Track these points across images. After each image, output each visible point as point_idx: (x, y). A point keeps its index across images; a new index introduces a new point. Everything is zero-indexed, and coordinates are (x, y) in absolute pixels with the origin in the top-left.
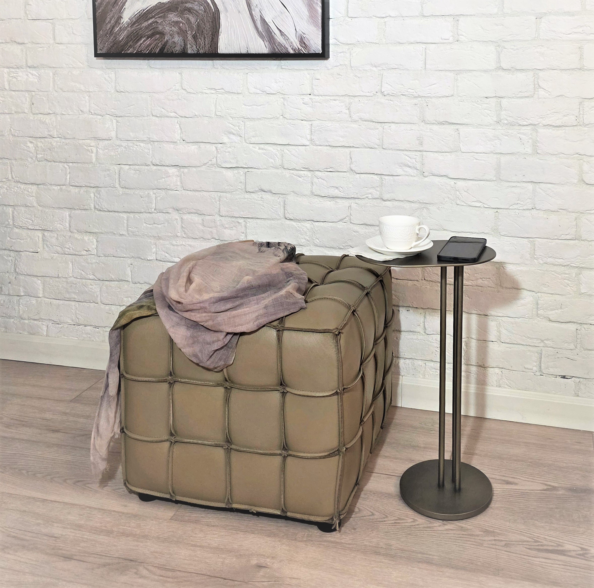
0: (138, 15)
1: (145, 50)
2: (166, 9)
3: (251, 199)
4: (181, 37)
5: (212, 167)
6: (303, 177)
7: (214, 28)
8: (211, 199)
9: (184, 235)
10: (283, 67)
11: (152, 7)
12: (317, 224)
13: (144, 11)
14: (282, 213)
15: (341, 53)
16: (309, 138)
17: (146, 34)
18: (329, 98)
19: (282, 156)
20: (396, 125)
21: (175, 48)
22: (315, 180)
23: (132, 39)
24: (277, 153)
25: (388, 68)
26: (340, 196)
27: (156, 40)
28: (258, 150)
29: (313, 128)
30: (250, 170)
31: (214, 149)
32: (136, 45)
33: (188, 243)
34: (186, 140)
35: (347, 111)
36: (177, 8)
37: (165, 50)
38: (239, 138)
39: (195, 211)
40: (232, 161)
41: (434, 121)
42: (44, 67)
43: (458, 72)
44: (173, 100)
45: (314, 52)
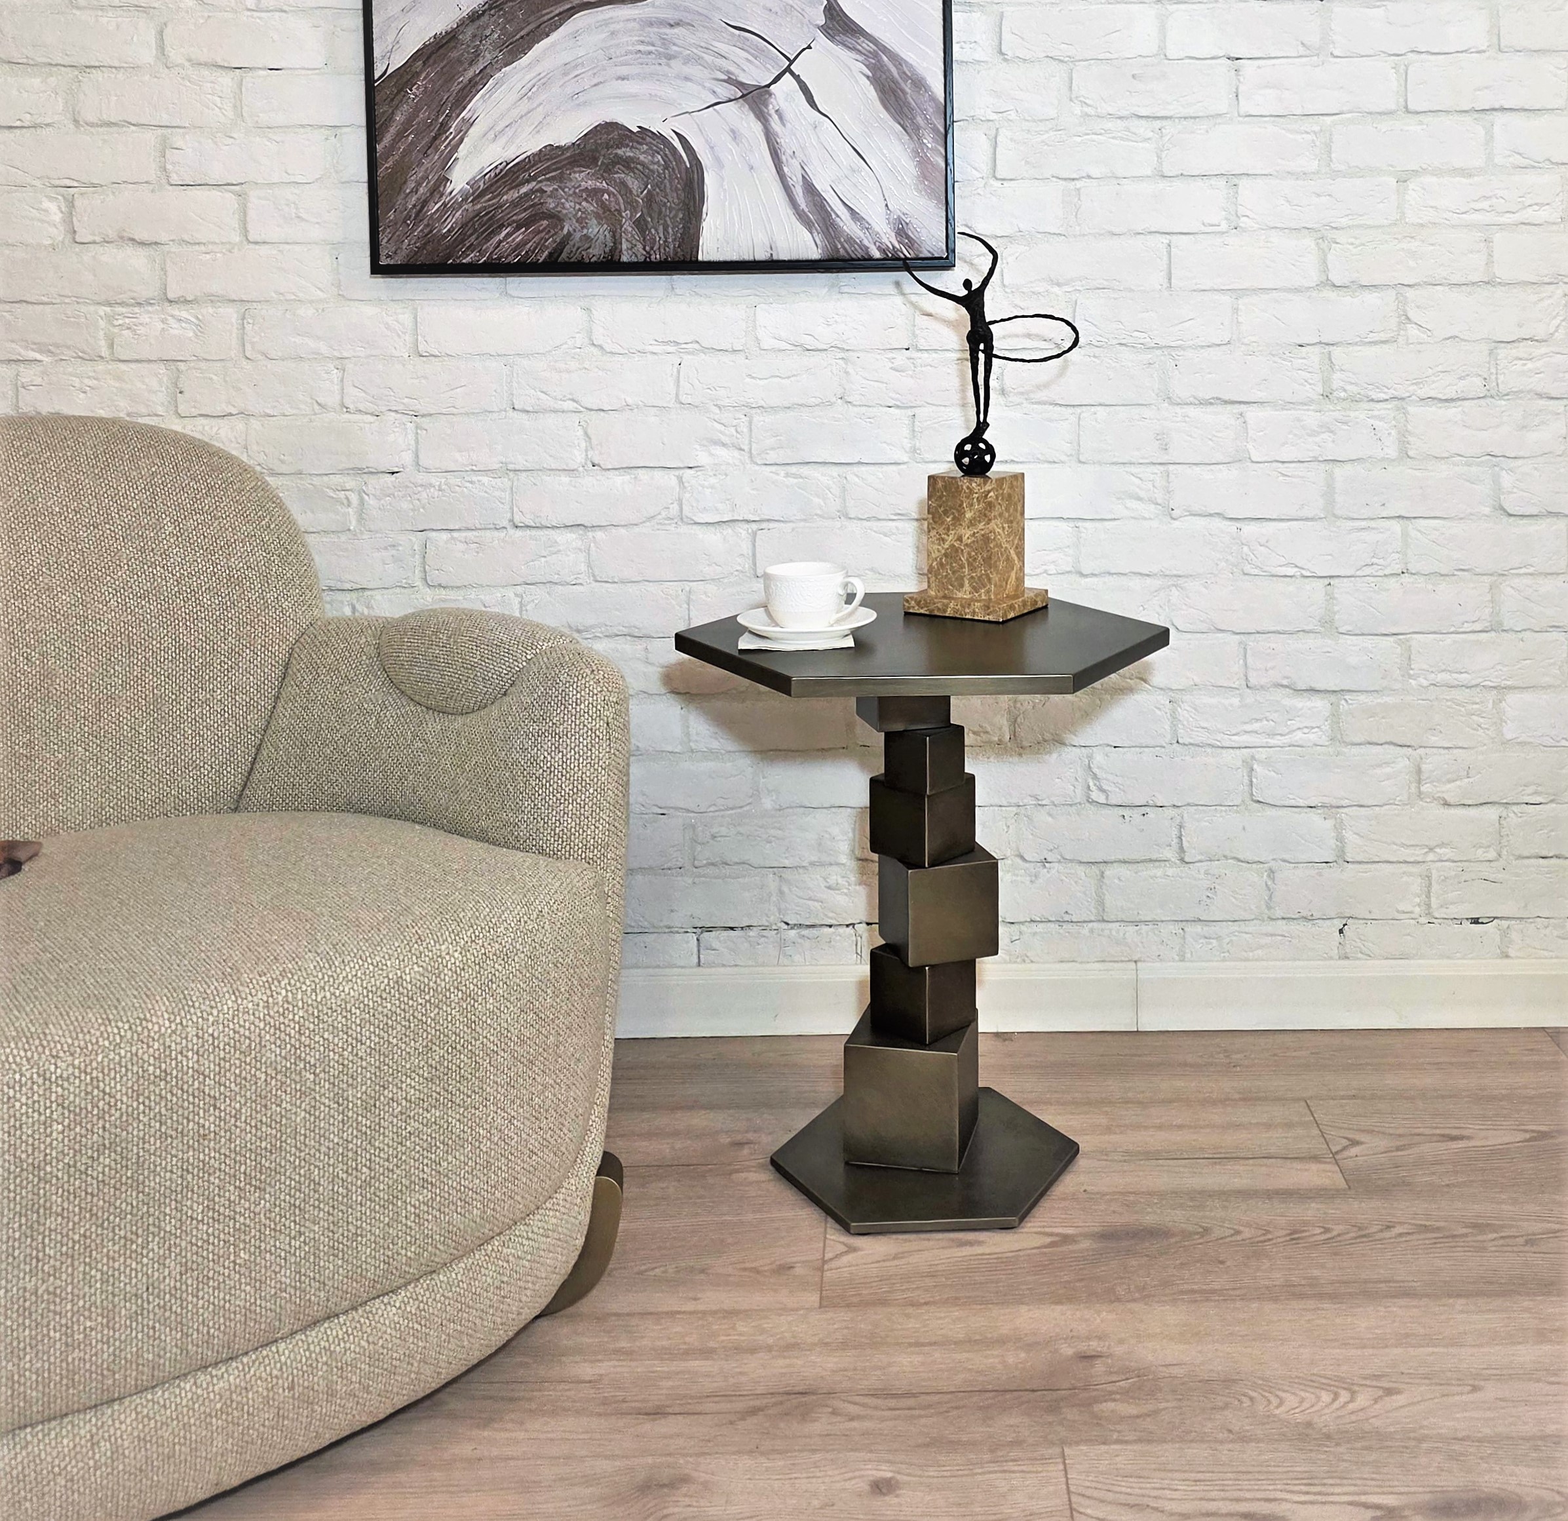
0: (493, 174)
1: (508, 255)
2: (566, 161)
4: (605, 226)
5: (669, 524)
7: (689, 205)
8: (665, 600)
10: (845, 289)
11: (529, 156)
13: (508, 165)
16: (910, 447)
17: (515, 218)
18: (953, 354)
19: (844, 489)
20: (1108, 409)
21: (590, 250)
23: (475, 230)
24: (831, 482)
25: (1088, 287)
27: (540, 232)
28: (785, 479)
29: (917, 424)
30: (764, 525)
31: (673, 481)
32: (488, 245)
34: (602, 463)
36: (595, 160)
37: (564, 256)
38: (736, 453)
39: (626, 631)
40: (720, 506)
41: (1192, 399)
42: (213, 299)
43: (1238, 293)
44: (568, 371)
45: (929, 255)
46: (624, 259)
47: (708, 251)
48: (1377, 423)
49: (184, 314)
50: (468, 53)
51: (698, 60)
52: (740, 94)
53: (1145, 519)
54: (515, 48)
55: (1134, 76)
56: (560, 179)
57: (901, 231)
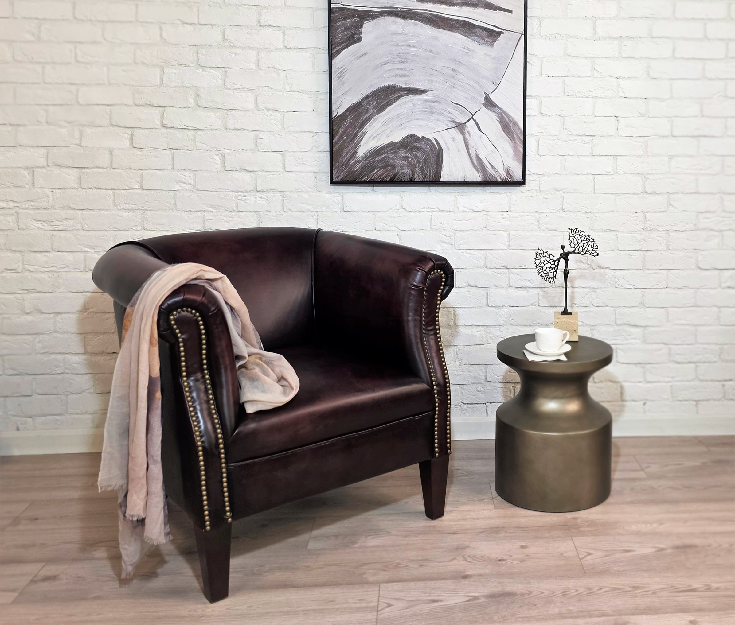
0: (372, 151)
1: (377, 178)
2: (397, 147)
3: (459, 293)
4: (410, 169)
7: (437, 162)
10: (487, 191)
11: (385, 145)
12: (512, 308)
13: (377, 148)
14: (485, 302)
15: (534, 180)
16: (507, 244)
17: (380, 165)
18: (523, 214)
19: (486, 258)
21: (405, 177)
22: (512, 275)
23: (366, 170)
24: (481, 256)
25: (568, 192)
26: (532, 286)
27: (388, 171)
28: (466, 255)
29: (510, 236)
30: (459, 270)
32: (370, 175)
35: (536, 223)
36: (407, 147)
37: (395, 179)
38: (450, 246)
41: (601, 230)
42: (272, 191)
43: (617, 195)
44: (394, 217)
45: (517, 181)
46: (416, 180)
47: (444, 178)
48: (660, 238)
49: (262, 196)
50: (365, 109)
51: (442, 114)
52: (456, 126)
53: (584, 269)
54: (381, 109)
55: (584, 122)
56: (395, 153)
57: (508, 172)
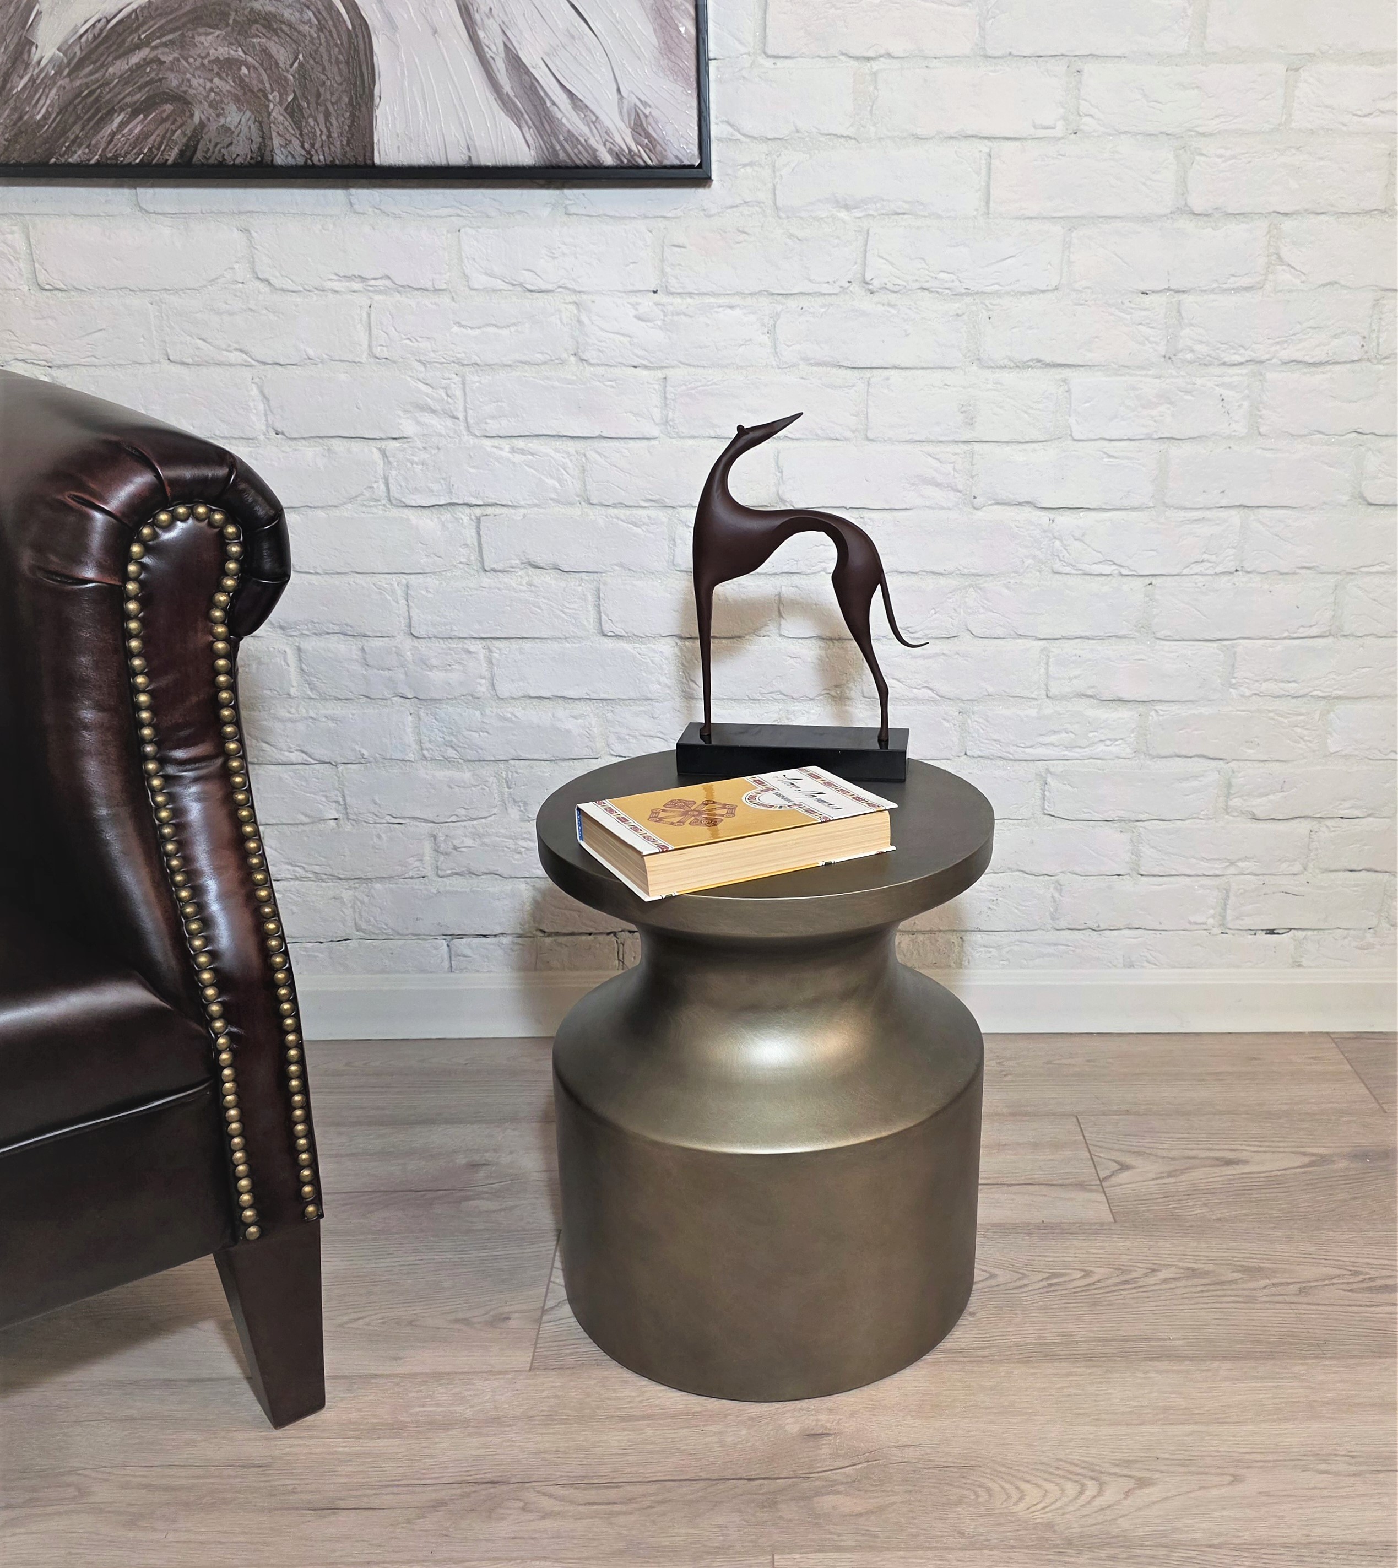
0: (90, 36)
1: (127, 153)
2: (184, 20)
3: (499, 589)
4: (248, 114)
5: (375, 506)
6: (644, 524)
7: (355, 84)
8: (381, 593)
9: (309, 693)
10: (573, 210)
11: (135, 11)
12: (689, 644)
13: (108, 21)
14: (591, 620)
15: (745, 165)
16: (658, 417)
17: (128, 100)
18: (712, 300)
19: (583, 470)
20: (904, 373)
21: (232, 148)
22: (681, 531)
23: (79, 118)
24: (570, 462)
25: (884, 212)
27: (164, 120)
28: (510, 455)
29: (669, 388)
30: (489, 510)
31: (377, 456)
32: (98, 137)
33: (323, 712)
34: (286, 431)
35: (765, 339)
36: (225, 15)
37: (199, 156)
38: (449, 422)
39: (336, 629)
40: (435, 487)
41: (1006, 362)
43: (1073, 222)
44: (231, 314)
45: (676, 162)
48: (1226, 392)
